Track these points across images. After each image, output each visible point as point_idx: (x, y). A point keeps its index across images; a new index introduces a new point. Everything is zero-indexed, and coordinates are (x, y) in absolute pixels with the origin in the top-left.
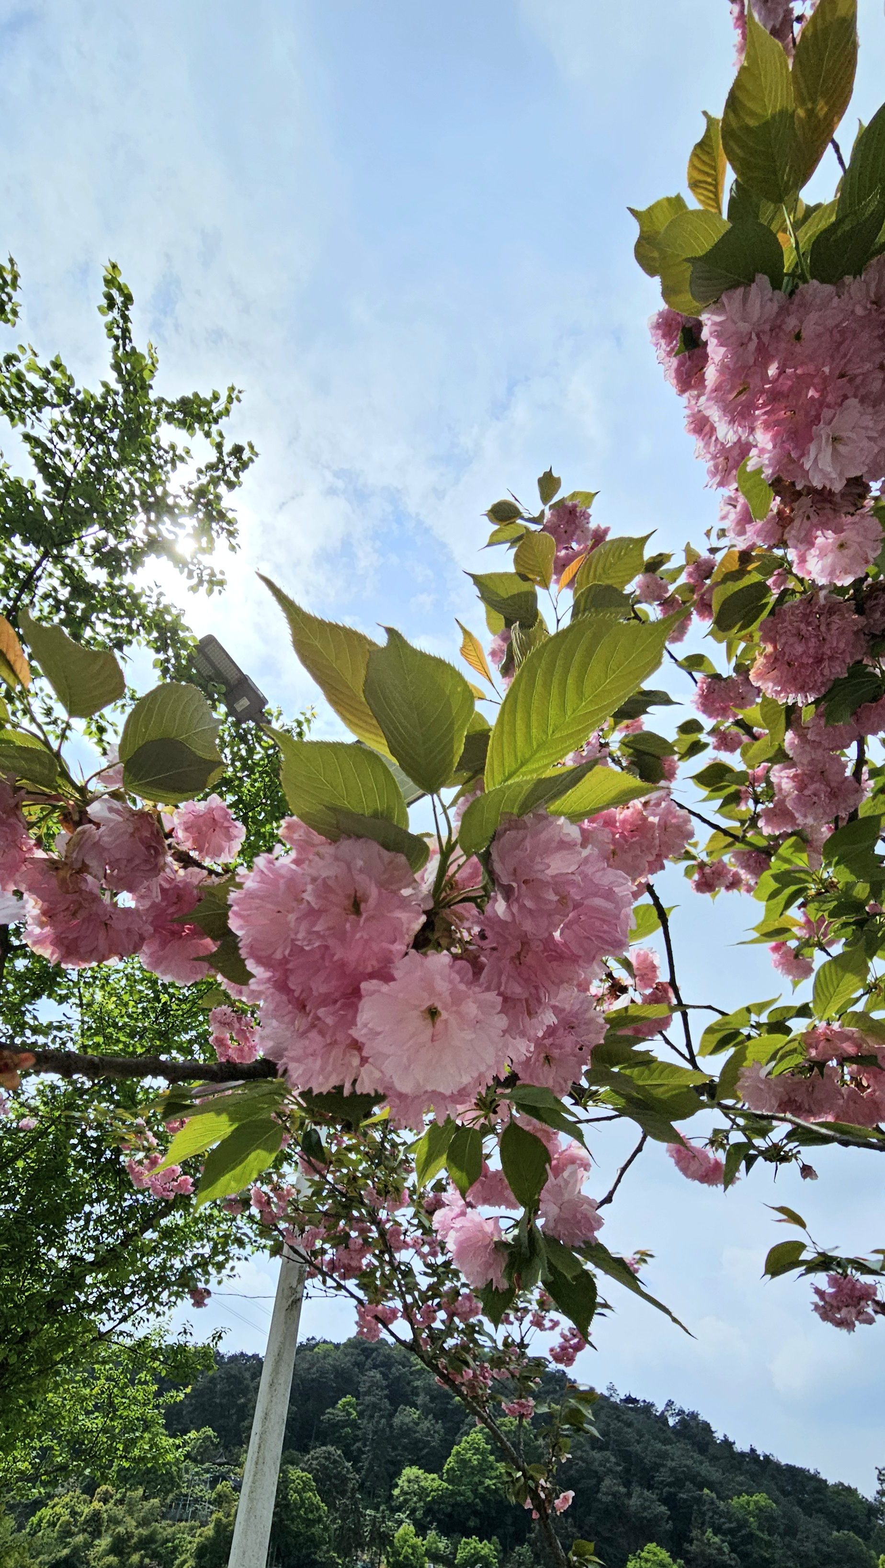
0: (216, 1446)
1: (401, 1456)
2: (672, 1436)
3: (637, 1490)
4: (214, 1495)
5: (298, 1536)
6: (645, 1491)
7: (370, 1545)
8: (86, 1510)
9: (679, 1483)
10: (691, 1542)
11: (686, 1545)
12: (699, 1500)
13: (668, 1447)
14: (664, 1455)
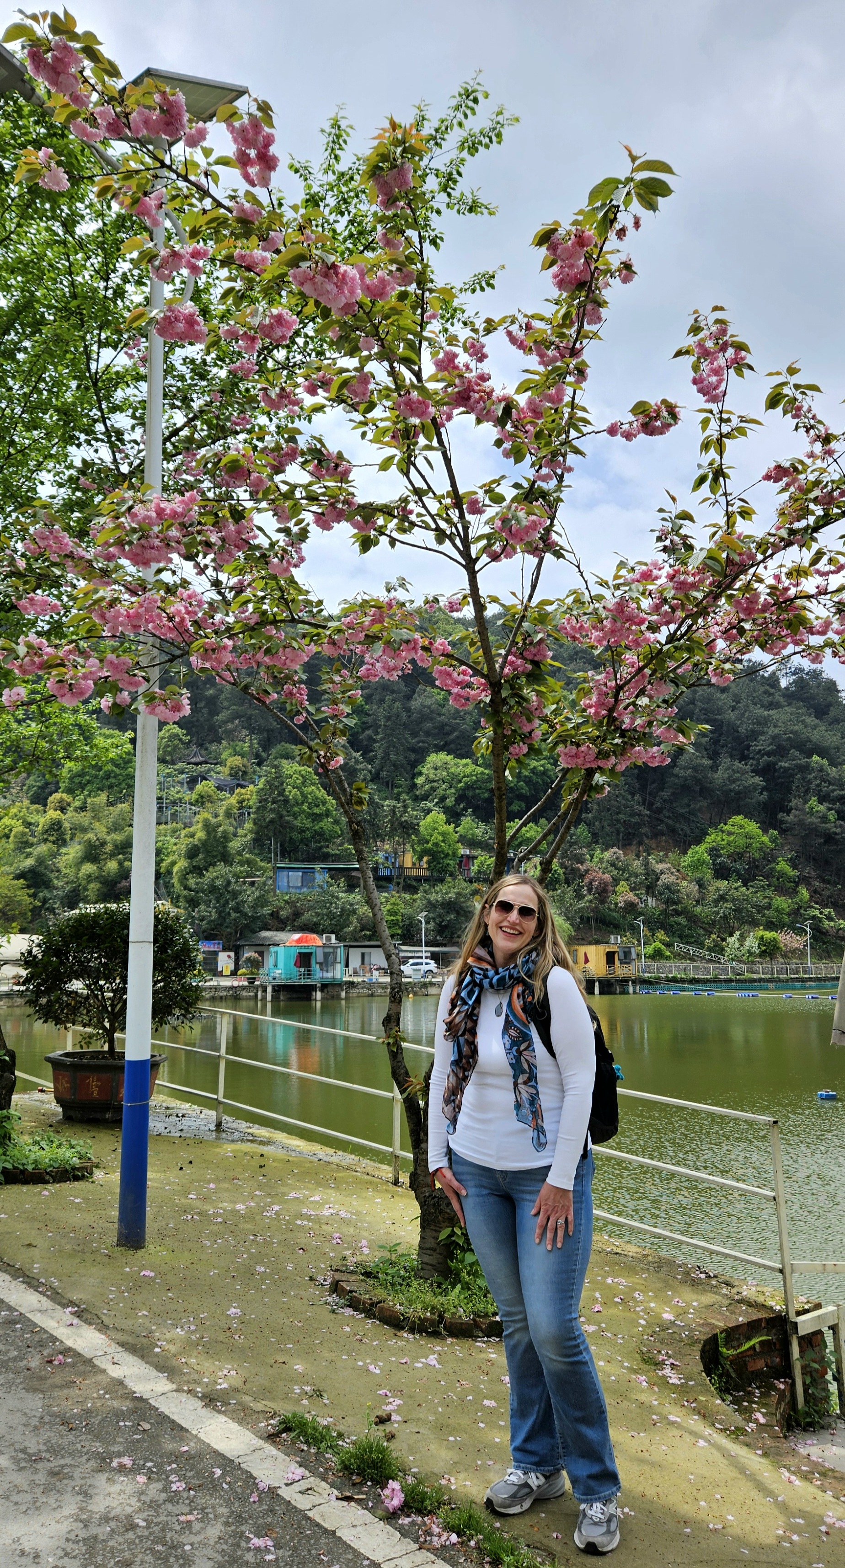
0: (188, 744)
1: (423, 742)
2: (781, 700)
3: (725, 761)
4: (194, 797)
5: (304, 831)
6: (736, 763)
7: (391, 835)
8: (42, 821)
9: (781, 751)
10: (788, 813)
11: (780, 815)
12: (805, 769)
13: (771, 712)
14: (764, 722)
